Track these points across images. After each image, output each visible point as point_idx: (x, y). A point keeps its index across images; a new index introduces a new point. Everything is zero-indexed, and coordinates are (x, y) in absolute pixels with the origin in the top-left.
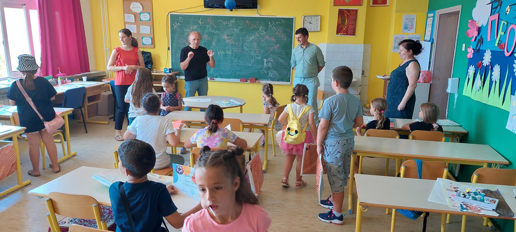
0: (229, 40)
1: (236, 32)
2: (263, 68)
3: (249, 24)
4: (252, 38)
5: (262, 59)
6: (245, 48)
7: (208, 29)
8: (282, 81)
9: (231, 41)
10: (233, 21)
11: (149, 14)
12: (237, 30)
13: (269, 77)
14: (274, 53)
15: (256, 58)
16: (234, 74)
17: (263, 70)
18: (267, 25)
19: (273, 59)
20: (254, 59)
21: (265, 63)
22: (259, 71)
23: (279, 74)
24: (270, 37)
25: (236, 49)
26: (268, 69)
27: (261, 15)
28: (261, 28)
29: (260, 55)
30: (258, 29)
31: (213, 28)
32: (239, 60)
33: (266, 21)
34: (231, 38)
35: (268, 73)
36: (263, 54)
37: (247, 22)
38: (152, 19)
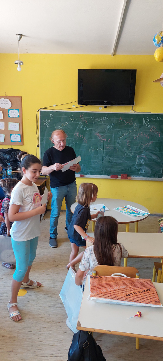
0: (101, 137)
1: (108, 129)
2: (135, 165)
3: (123, 121)
4: (125, 135)
5: (134, 156)
6: (117, 145)
7: (80, 126)
8: (154, 177)
9: (103, 138)
10: (106, 118)
11: (18, 110)
12: (110, 127)
13: (140, 173)
14: (147, 149)
15: (128, 154)
16: (105, 170)
17: (135, 166)
18: (141, 122)
19: (146, 155)
20: (126, 156)
21: (137, 159)
22: (130, 168)
23: (152, 170)
24: (143, 134)
25: (108, 146)
26: (140, 165)
27: (136, 112)
28: (135, 124)
29: (132, 152)
30: (132, 126)
31: (85, 125)
32: (110, 157)
33: (140, 118)
34: (103, 135)
35: (140, 170)
36: (136, 150)
37: (121, 119)
38: (21, 116)
